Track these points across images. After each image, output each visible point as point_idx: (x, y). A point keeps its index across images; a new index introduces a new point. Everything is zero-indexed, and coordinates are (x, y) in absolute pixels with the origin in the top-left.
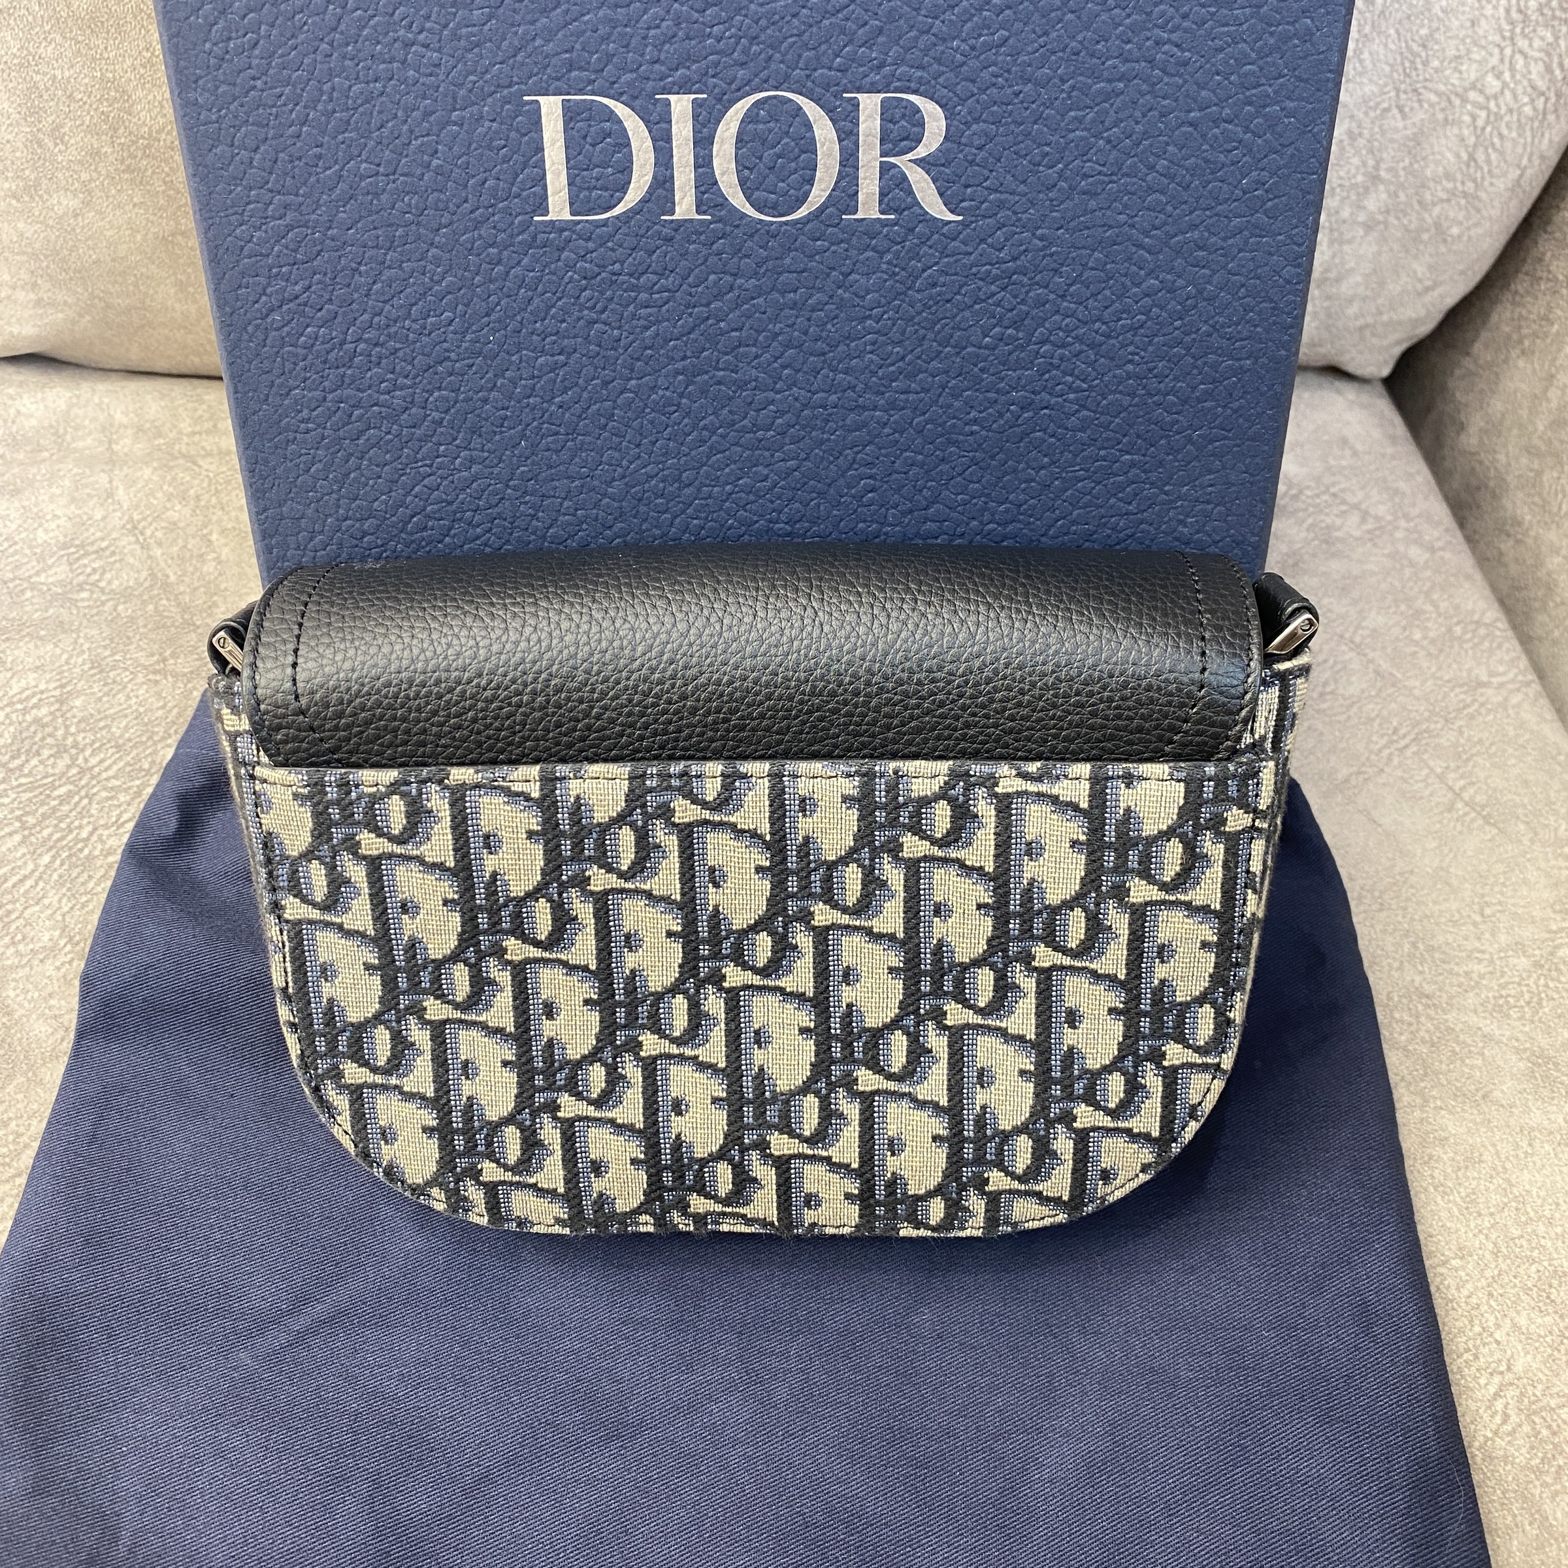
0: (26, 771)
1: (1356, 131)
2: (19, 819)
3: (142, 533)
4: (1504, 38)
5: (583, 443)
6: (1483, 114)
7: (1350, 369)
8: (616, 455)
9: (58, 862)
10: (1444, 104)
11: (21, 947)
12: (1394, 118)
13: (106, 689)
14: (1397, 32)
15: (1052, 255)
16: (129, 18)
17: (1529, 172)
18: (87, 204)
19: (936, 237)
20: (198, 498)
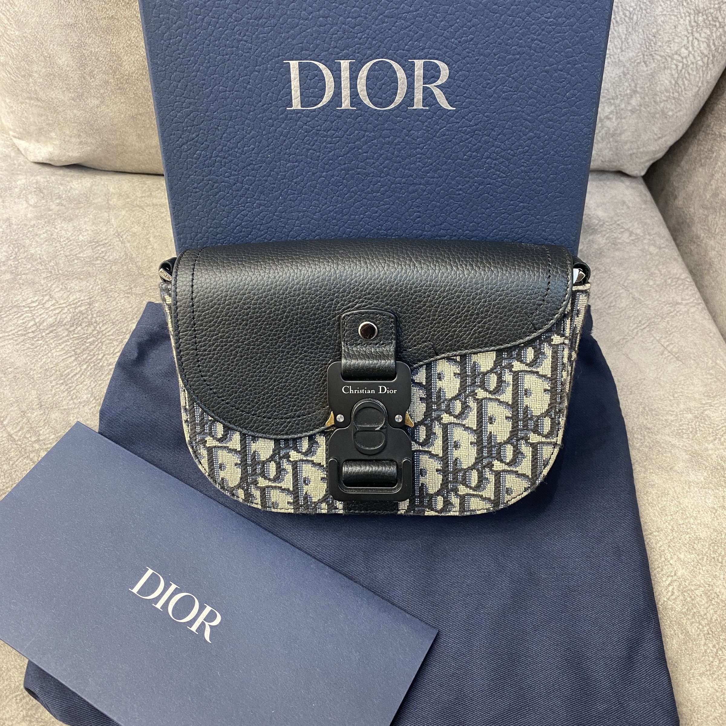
0: (76, 332)
1: (626, 72)
2: (74, 350)
3: (122, 237)
4: (689, 33)
5: (304, 197)
6: (681, 65)
7: (627, 172)
8: (317, 202)
9: (90, 368)
10: (664, 60)
11: (75, 401)
12: (642, 66)
13: (108, 300)
14: (643, 31)
15: (491, 123)
16: (123, 27)
17: (702, 89)
18: (102, 102)
19: (445, 116)
20: (144, 223)
